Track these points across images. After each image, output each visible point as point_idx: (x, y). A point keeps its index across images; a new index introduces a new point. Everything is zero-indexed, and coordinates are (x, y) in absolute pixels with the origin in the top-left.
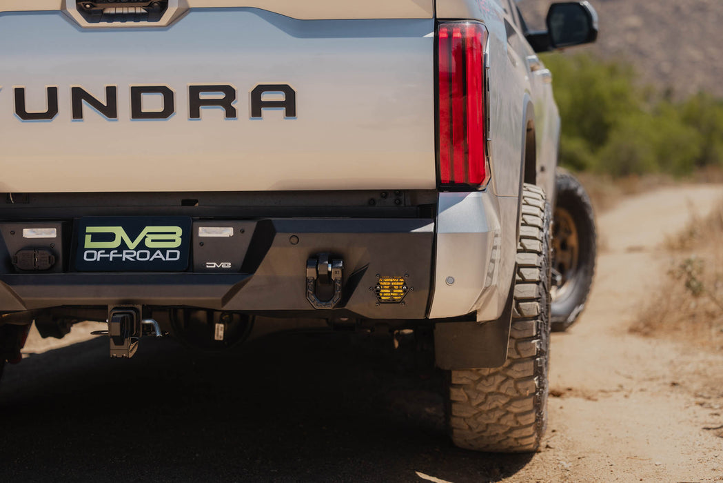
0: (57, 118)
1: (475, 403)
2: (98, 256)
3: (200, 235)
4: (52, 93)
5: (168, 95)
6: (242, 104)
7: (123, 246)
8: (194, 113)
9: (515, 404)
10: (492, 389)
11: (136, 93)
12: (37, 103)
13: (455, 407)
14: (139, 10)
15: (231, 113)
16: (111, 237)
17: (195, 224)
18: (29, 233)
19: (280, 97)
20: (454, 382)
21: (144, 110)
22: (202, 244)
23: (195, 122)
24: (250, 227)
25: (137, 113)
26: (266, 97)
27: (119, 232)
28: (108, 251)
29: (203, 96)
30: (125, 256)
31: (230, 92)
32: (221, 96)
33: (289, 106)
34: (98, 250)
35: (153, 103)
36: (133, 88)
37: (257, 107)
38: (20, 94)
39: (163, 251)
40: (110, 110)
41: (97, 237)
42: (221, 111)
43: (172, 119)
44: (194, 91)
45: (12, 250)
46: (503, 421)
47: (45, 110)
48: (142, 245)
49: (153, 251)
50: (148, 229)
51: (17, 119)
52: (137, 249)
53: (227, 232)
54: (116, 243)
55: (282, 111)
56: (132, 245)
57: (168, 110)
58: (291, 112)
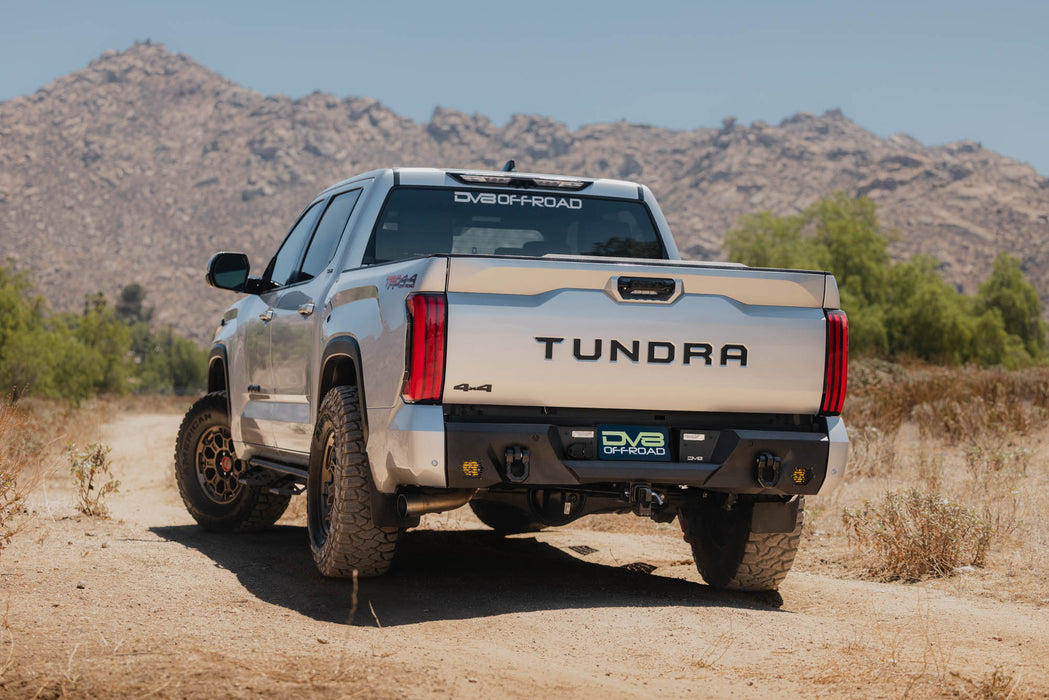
0: (600, 360)
1: (761, 554)
2: (613, 451)
3: (685, 439)
4: (598, 343)
5: (671, 348)
6: (716, 356)
7: (628, 445)
8: (686, 361)
9: (787, 555)
10: (775, 544)
11: (652, 346)
12: (587, 349)
13: (746, 557)
14: (653, 293)
15: (709, 362)
16: (619, 439)
17: (682, 431)
18: (576, 434)
19: (738, 353)
20: (750, 540)
21: (655, 357)
22: (685, 445)
23: (686, 366)
24: (717, 434)
25: (651, 359)
26: (730, 353)
27: (623, 435)
28: (619, 447)
29: (692, 350)
30: (630, 452)
31: (709, 348)
32: (703, 350)
33: (743, 359)
34: (612, 446)
35: (661, 353)
36: (650, 343)
37: (724, 359)
38: (577, 343)
39: (654, 448)
40: (634, 357)
41: (610, 438)
42: (702, 360)
43: (672, 363)
44: (687, 346)
45: (565, 444)
46: (774, 567)
47: (592, 353)
48: (639, 445)
49: (648, 448)
50: (641, 434)
51: (574, 360)
52: (637, 447)
53: (701, 437)
54: (623, 443)
55: (739, 362)
56: (634, 444)
57: (671, 358)
58: (744, 363)
